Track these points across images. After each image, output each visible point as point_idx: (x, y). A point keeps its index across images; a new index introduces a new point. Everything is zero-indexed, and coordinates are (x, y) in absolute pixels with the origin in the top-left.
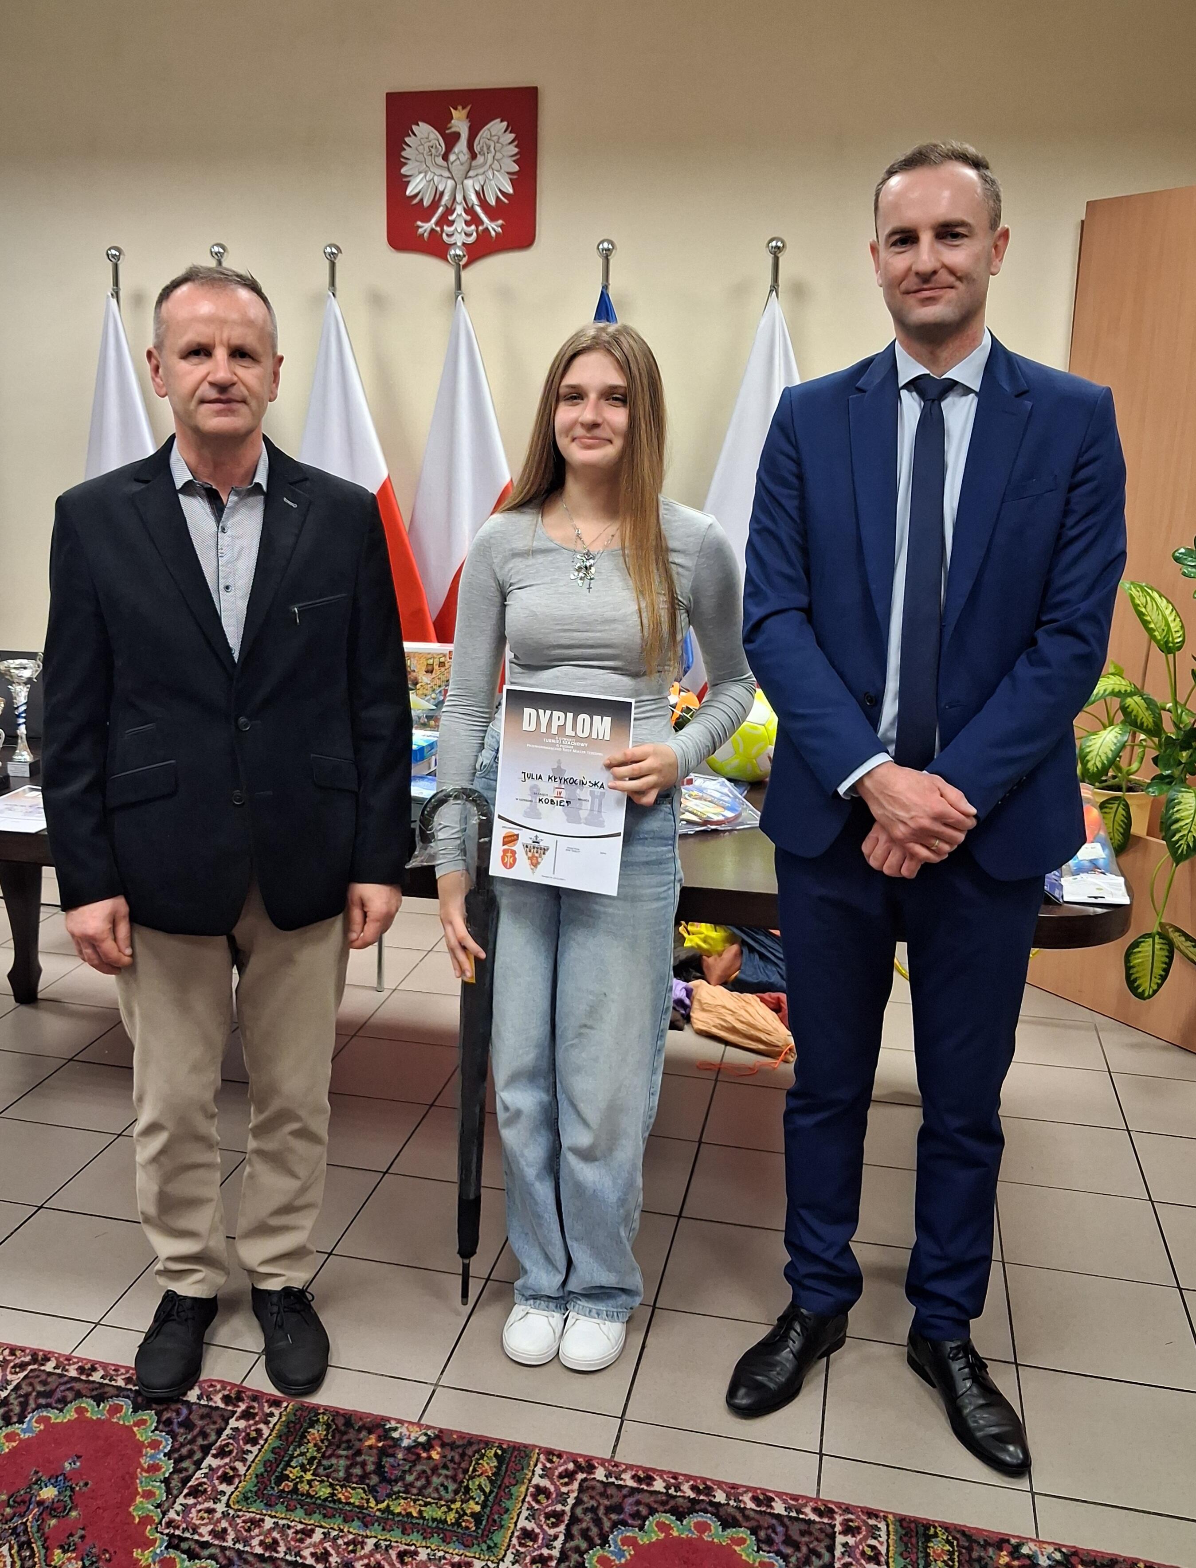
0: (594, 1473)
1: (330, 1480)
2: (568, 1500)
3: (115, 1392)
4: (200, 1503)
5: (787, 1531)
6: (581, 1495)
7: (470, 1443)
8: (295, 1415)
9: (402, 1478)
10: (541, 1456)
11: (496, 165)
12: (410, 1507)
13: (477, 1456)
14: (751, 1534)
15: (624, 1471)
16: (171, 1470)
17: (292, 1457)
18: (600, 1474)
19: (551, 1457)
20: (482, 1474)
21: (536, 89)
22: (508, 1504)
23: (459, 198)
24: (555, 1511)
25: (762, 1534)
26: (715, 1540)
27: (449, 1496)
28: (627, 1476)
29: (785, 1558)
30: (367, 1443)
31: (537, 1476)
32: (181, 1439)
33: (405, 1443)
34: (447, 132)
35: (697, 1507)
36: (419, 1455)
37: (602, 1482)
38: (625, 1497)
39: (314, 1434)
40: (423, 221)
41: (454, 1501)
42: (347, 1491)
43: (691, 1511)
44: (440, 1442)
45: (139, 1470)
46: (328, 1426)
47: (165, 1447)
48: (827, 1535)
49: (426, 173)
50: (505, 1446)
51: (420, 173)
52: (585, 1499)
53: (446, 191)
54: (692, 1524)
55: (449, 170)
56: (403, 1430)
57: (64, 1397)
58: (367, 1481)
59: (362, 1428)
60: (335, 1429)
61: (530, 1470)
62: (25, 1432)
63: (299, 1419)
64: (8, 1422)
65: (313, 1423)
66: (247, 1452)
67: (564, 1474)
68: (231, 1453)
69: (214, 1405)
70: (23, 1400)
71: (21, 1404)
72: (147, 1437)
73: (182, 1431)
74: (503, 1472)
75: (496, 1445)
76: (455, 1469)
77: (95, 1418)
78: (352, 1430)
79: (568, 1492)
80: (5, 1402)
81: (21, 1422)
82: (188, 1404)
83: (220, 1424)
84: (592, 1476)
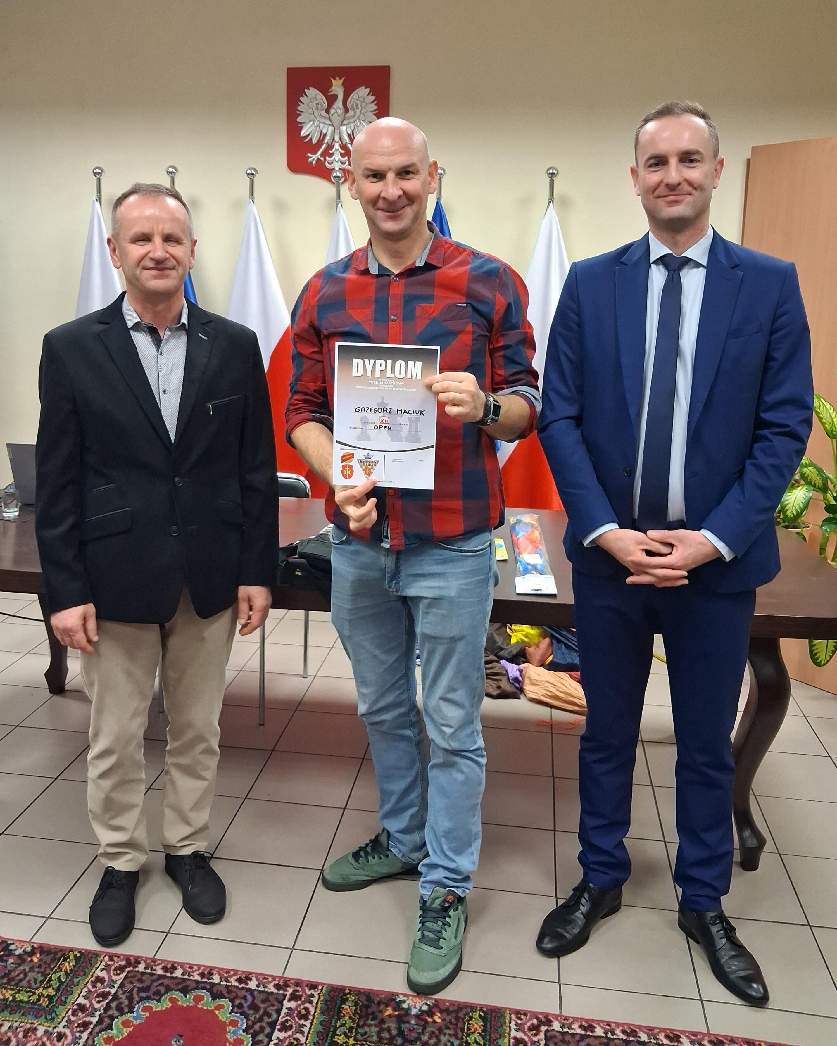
0: (552, 1026)
1: (368, 1041)
3: (195, 985)
6: (548, 1043)
7: (460, 1009)
8: (330, 995)
9: (418, 1039)
10: (512, 1015)
11: (362, 117)
13: (467, 1018)
15: (572, 1023)
16: (251, 1042)
17: (336, 1029)
18: (556, 1026)
19: (519, 1016)
20: (474, 1032)
23: (337, 138)
28: (575, 1026)
30: (386, 1014)
31: (513, 1030)
32: (252, 1018)
33: (414, 1012)
35: (630, 1045)
36: (426, 1021)
37: (559, 1032)
38: (578, 1041)
39: (346, 1009)
40: (311, 154)
44: (439, 1009)
45: (227, 1044)
46: (356, 1004)
47: (242, 1025)
49: (314, 121)
50: (485, 1009)
51: (310, 121)
53: (328, 134)
55: (330, 119)
56: (408, 1001)
57: (159, 991)
58: (395, 1042)
59: (379, 1003)
60: (361, 1004)
61: (507, 1026)
62: (136, 1020)
63: (333, 998)
64: (122, 1013)
65: (344, 1001)
66: (303, 1026)
67: (531, 1028)
68: (291, 1027)
69: (269, 991)
70: (128, 994)
71: (127, 998)
72: (227, 1018)
73: (251, 1012)
74: (488, 1029)
75: (478, 1009)
76: (454, 1029)
77: (185, 1006)
78: (373, 1005)
79: (538, 1042)
80: (115, 997)
81: (131, 1012)
82: (251, 991)
83: (277, 1006)
84: (552, 1028)
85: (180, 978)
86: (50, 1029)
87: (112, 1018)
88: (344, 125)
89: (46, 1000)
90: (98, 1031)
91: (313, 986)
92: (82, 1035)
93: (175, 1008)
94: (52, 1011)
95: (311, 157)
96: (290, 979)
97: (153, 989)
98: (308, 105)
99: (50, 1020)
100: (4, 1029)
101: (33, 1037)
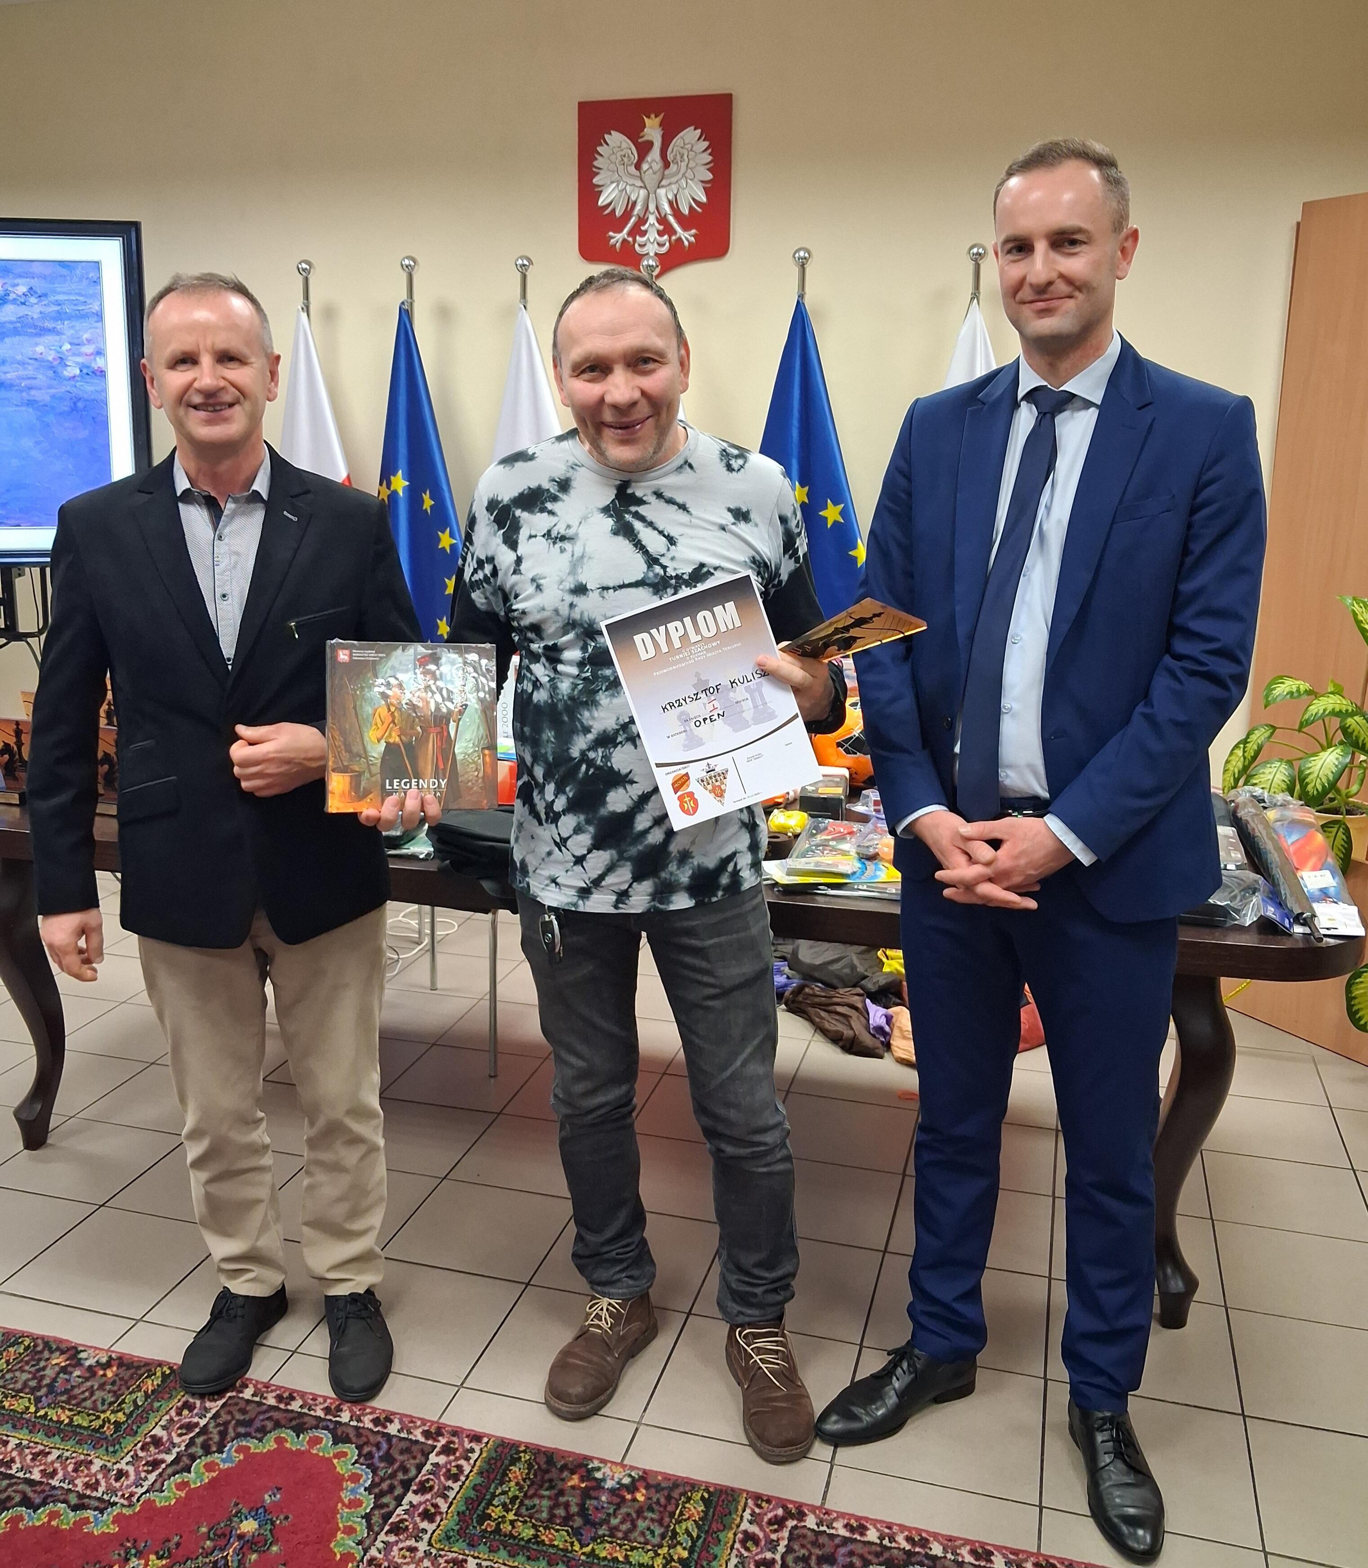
0: (804, 1521)
1: (533, 1521)
2: (778, 1548)
3: (314, 1422)
4: (402, 1541)
6: (791, 1544)
7: (676, 1486)
8: (496, 1452)
9: (606, 1521)
10: (749, 1501)
11: (689, 174)
12: (616, 1551)
13: (683, 1499)
15: (836, 1519)
16: (372, 1506)
17: (494, 1496)
18: (810, 1522)
19: (759, 1502)
20: (689, 1518)
21: (730, 95)
22: (716, 1550)
24: (765, 1558)
27: (656, 1540)
28: (839, 1524)
30: (570, 1484)
31: (745, 1520)
32: (381, 1473)
33: (609, 1484)
34: (640, 140)
35: (913, 1559)
36: (623, 1499)
37: (813, 1530)
38: (838, 1546)
39: (515, 1472)
40: (614, 232)
41: (661, 1546)
42: (550, 1533)
43: (907, 1563)
44: (645, 1484)
45: (340, 1505)
46: (530, 1467)
47: (365, 1481)
50: (711, 1489)
51: (612, 182)
52: (796, 1548)
53: (639, 200)
56: (606, 1470)
57: (264, 1427)
58: (571, 1523)
59: (564, 1467)
60: (536, 1467)
61: (738, 1516)
62: (224, 1462)
63: (500, 1455)
64: (207, 1451)
65: (514, 1461)
66: (449, 1488)
67: (773, 1520)
68: (432, 1489)
69: (414, 1439)
70: (222, 1428)
71: (220, 1433)
72: (348, 1470)
73: (382, 1465)
74: (710, 1516)
75: (702, 1488)
76: (661, 1512)
77: (294, 1449)
78: (553, 1470)
79: (778, 1540)
80: (204, 1430)
81: (220, 1451)
82: (388, 1437)
83: (420, 1458)
84: (803, 1524)
85: (297, 1412)
86: (109, 1465)
87: (193, 1458)
88: (663, 186)
89: (112, 1427)
90: (171, 1472)
91: (476, 1437)
92: (149, 1476)
93: (280, 1451)
94: (116, 1442)
95: (613, 238)
96: (447, 1425)
97: (257, 1424)
99: (112, 1452)
100: (50, 1458)
101: (86, 1472)
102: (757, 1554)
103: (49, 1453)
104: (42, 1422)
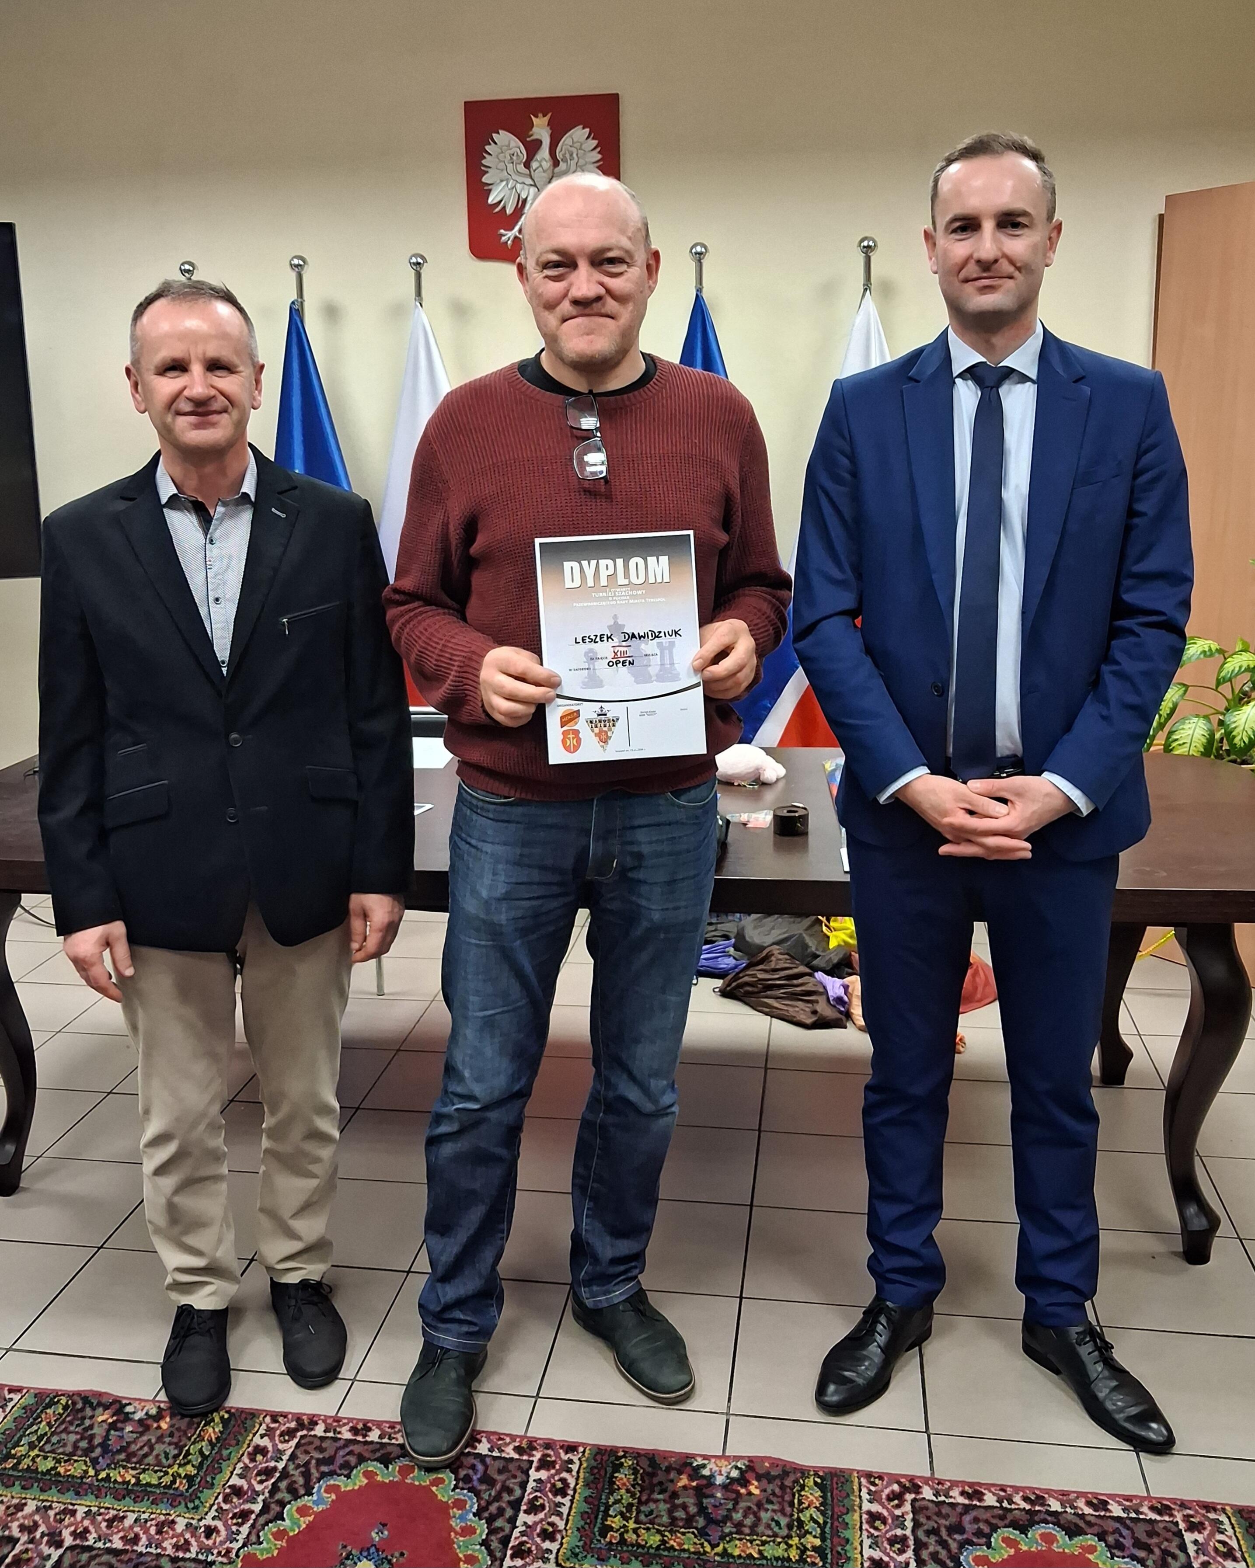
0: (921, 1493)
1: (656, 1526)
2: (906, 1523)
5: (1133, 1533)
6: (916, 1517)
7: (785, 1474)
8: (596, 1460)
9: (729, 1518)
10: (862, 1479)
12: (748, 1547)
13: (797, 1488)
14: (1099, 1540)
15: (950, 1488)
16: (486, 1531)
17: (608, 1507)
18: (927, 1493)
19: (872, 1480)
20: (809, 1506)
22: (846, 1534)
24: (896, 1536)
25: (1111, 1539)
26: (1067, 1551)
27: (785, 1532)
28: (955, 1492)
29: (1141, 1561)
30: (680, 1484)
31: (865, 1500)
32: (486, 1496)
33: (719, 1480)
35: (1036, 1518)
36: (738, 1492)
37: (932, 1501)
38: (961, 1515)
39: (622, 1479)
41: (790, 1537)
42: (677, 1537)
43: (1032, 1523)
44: (754, 1474)
45: (453, 1534)
46: (635, 1472)
47: (471, 1507)
48: (1174, 1534)
50: (821, 1473)
52: (923, 1520)
54: (1037, 1537)
56: (711, 1466)
57: (347, 1462)
58: (694, 1524)
59: (668, 1470)
60: (641, 1471)
61: (856, 1496)
62: (317, 1505)
63: (601, 1463)
64: (296, 1497)
65: (617, 1467)
66: (560, 1505)
67: (891, 1496)
68: (543, 1507)
69: (508, 1456)
70: (303, 1469)
71: (303, 1474)
72: (450, 1497)
73: (484, 1487)
74: (829, 1501)
75: (812, 1473)
76: (779, 1503)
77: (387, 1481)
78: (659, 1472)
79: (903, 1516)
80: (285, 1474)
81: (309, 1494)
82: (481, 1457)
83: (521, 1477)
84: (921, 1496)
85: (377, 1443)
86: (194, 1522)
87: (282, 1504)
89: (184, 1481)
90: (263, 1522)
91: (571, 1448)
92: (241, 1529)
93: (373, 1485)
94: (194, 1497)
96: (536, 1439)
97: (339, 1461)
98: (497, 157)
99: (193, 1509)
100: (128, 1522)
101: (171, 1533)
102: (887, 1532)
103: (124, 1517)
104: (107, 1485)
